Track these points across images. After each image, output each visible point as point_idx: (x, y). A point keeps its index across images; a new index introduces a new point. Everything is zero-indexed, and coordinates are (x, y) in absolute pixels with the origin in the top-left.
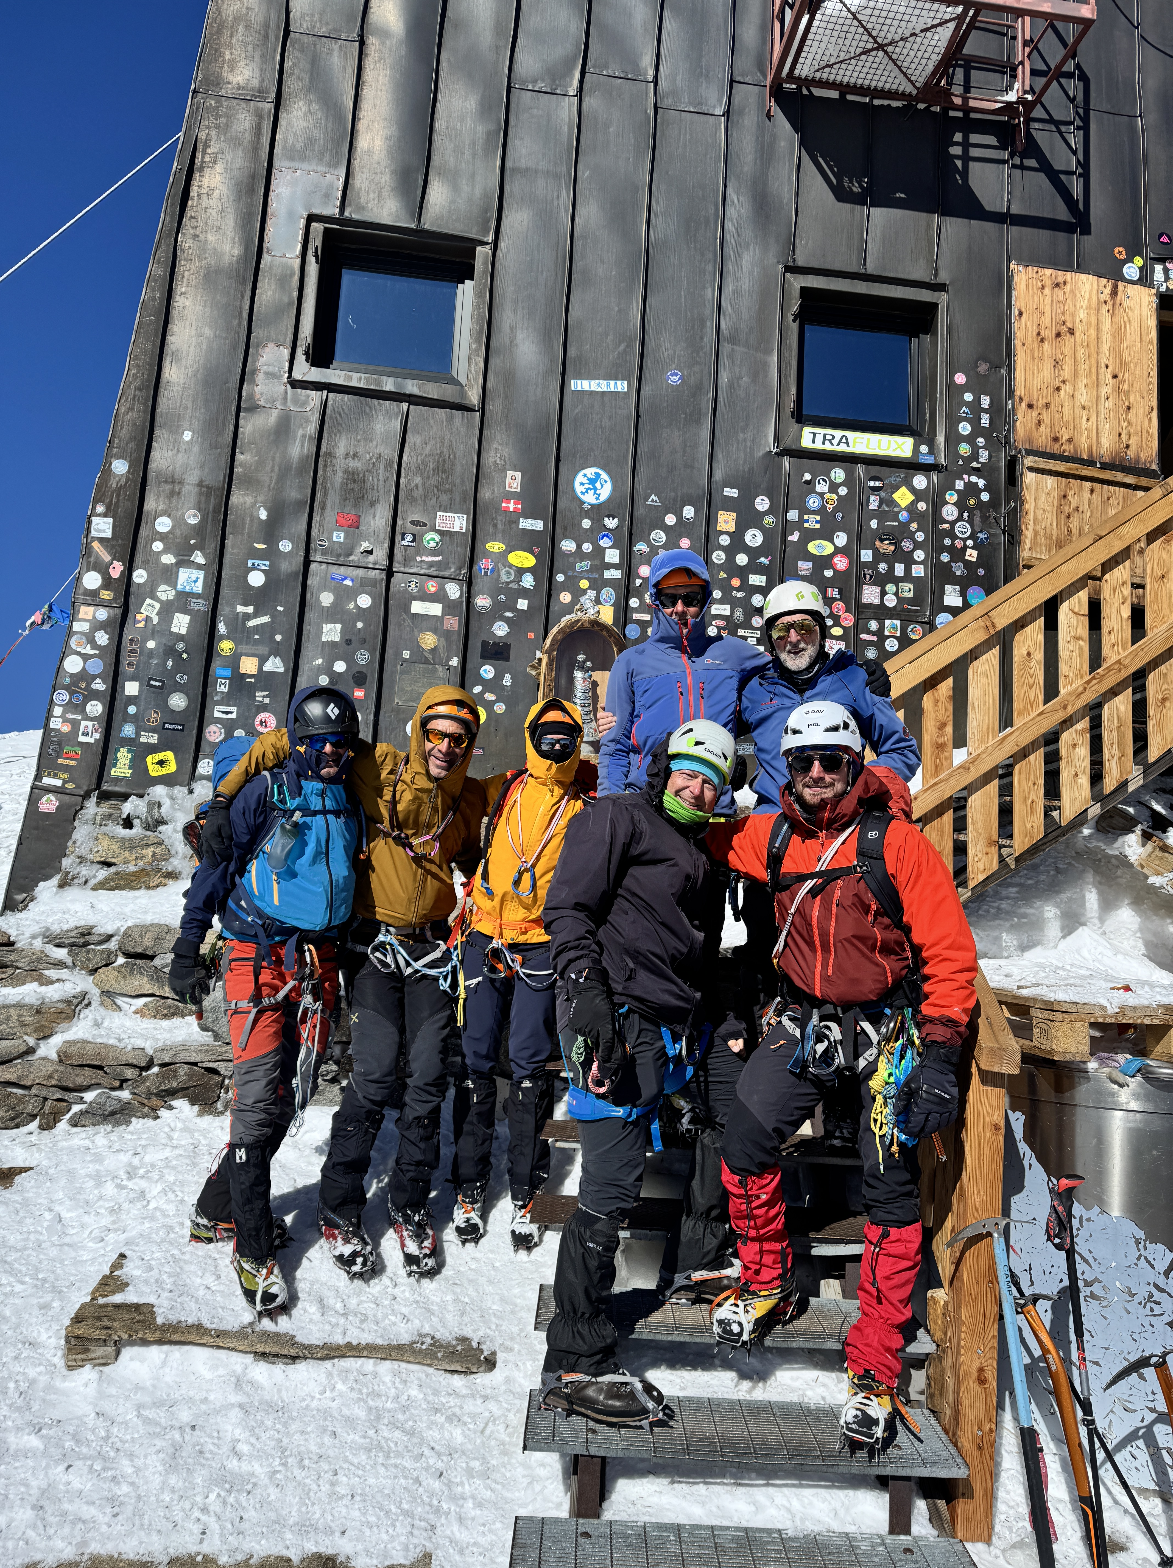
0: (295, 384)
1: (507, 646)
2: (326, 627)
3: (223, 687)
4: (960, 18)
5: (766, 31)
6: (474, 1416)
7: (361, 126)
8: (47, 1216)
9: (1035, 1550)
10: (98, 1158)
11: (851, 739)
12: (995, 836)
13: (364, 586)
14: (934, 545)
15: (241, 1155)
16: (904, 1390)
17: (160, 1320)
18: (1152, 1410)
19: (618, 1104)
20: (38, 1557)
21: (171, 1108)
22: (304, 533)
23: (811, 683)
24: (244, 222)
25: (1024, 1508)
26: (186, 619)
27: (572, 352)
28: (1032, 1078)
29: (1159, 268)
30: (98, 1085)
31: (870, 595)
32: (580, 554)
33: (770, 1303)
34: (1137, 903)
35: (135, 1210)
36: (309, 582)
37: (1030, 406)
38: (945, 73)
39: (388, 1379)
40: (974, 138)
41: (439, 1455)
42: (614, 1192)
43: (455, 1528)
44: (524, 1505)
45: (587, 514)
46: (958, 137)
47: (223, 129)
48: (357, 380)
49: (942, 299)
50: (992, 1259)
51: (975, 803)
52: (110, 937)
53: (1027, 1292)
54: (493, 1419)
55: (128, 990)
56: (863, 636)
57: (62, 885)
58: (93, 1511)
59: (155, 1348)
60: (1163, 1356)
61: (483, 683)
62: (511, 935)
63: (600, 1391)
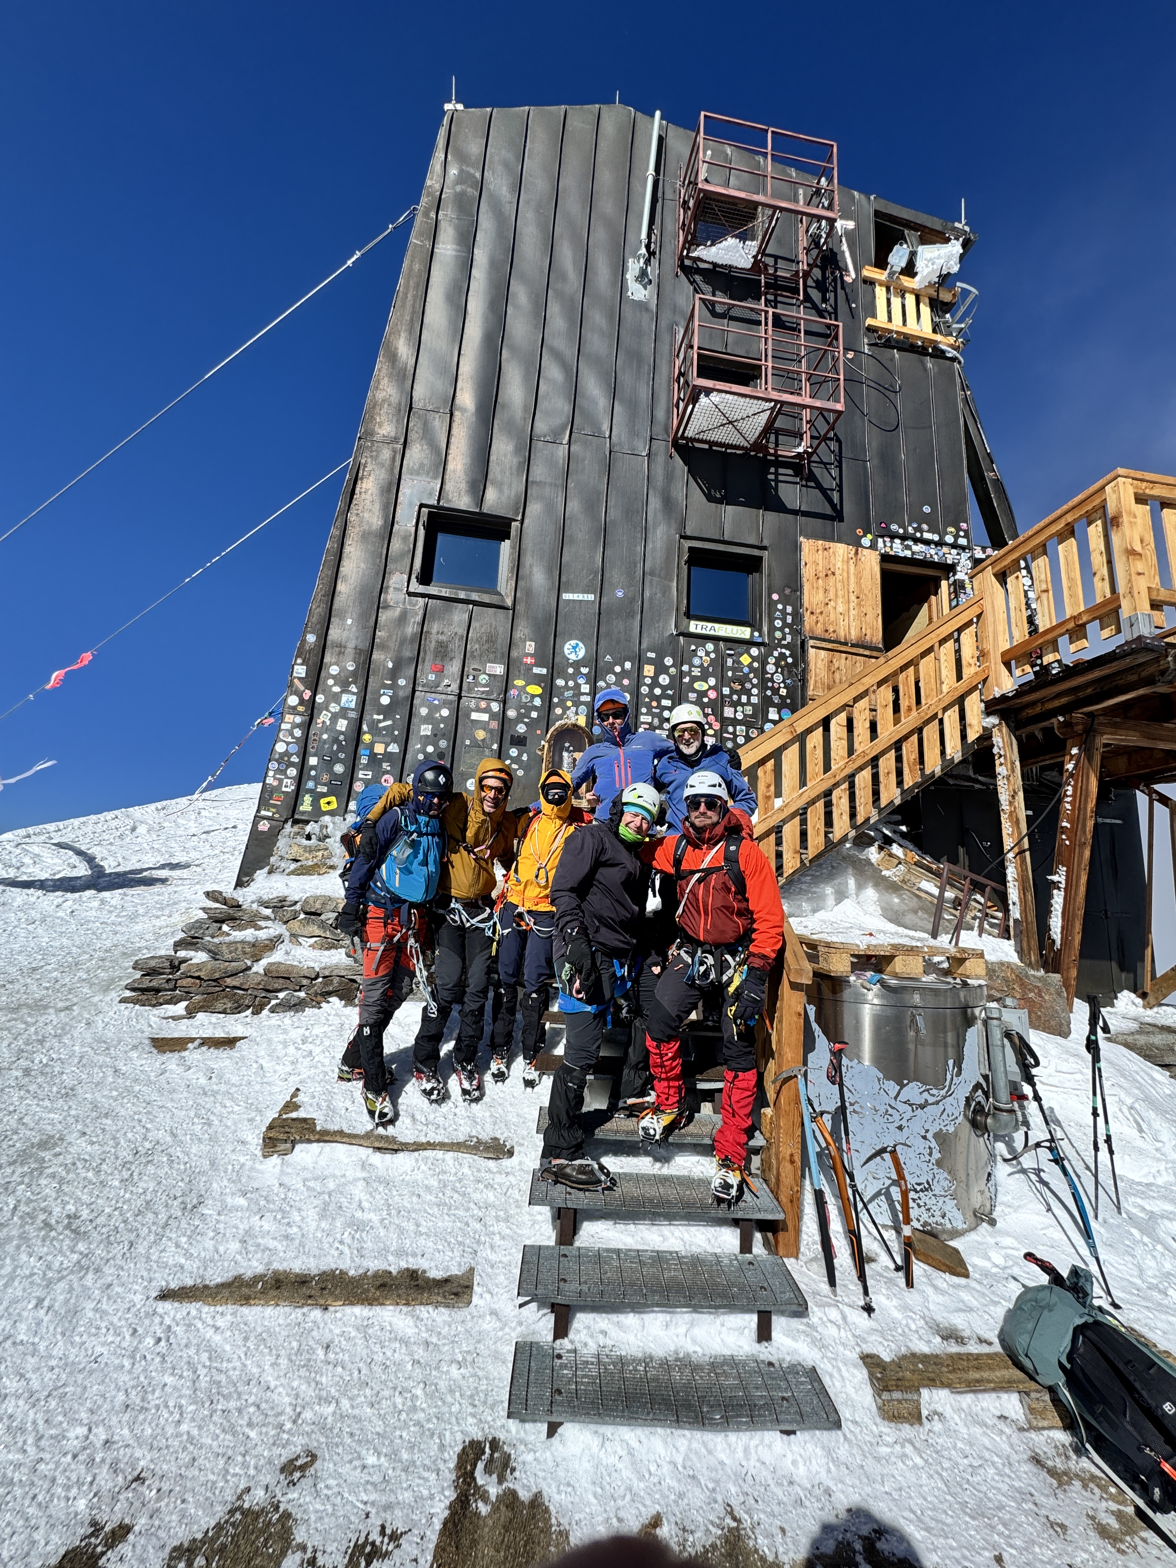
0: (410, 594)
1: (525, 738)
2: (423, 727)
3: (364, 760)
4: (773, 409)
5: (669, 413)
6: (500, 1185)
7: (450, 458)
8: (255, 1066)
9: (823, 1262)
10: (285, 1032)
11: (722, 792)
12: (798, 848)
13: (445, 704)
14: (763, 686)
15: (367, 1031)
17: (318, 1128)
18: (889, 1178)
19: (588, 1004)
20: (242, 1271)
21: (328, 1002)
22: (413, 675)
23: (698, 762)
24: (385, 507)
25: (817, 1238)
26: (346, 722)
27: (563, 579)
28: (819, 985)
29: (880, 540)
30: (287, 989)
31: (728, 712)
32: (566, 687)
33: (672, 1117)
34: (876, 885)
35: (306, 1062)
36: (414, 702)
37: (812, 613)
38: (765, 437)
39: (451, 1162)
40: (781, 471)
41: (480, 1208)
42: (584, 1054)
43: (489, 1251)
44: (529, 1238)
45: (571, 665)
46: (772, 470)
47: (375, 458)
48: (445, 592)
49: (765, 554)
50: (797, 1090)
51: (786, 829)
52: (296, 902)
53: (817, 1110)
54: (512, 1186)
55: (306, 933)
56: (725, 735)
57: (270, 872)
58: (275, 1243)
59: (315, 1145)
60: (895, 1146)
61: (511, 758)
62: (529, 905)
63: (574, 1169)
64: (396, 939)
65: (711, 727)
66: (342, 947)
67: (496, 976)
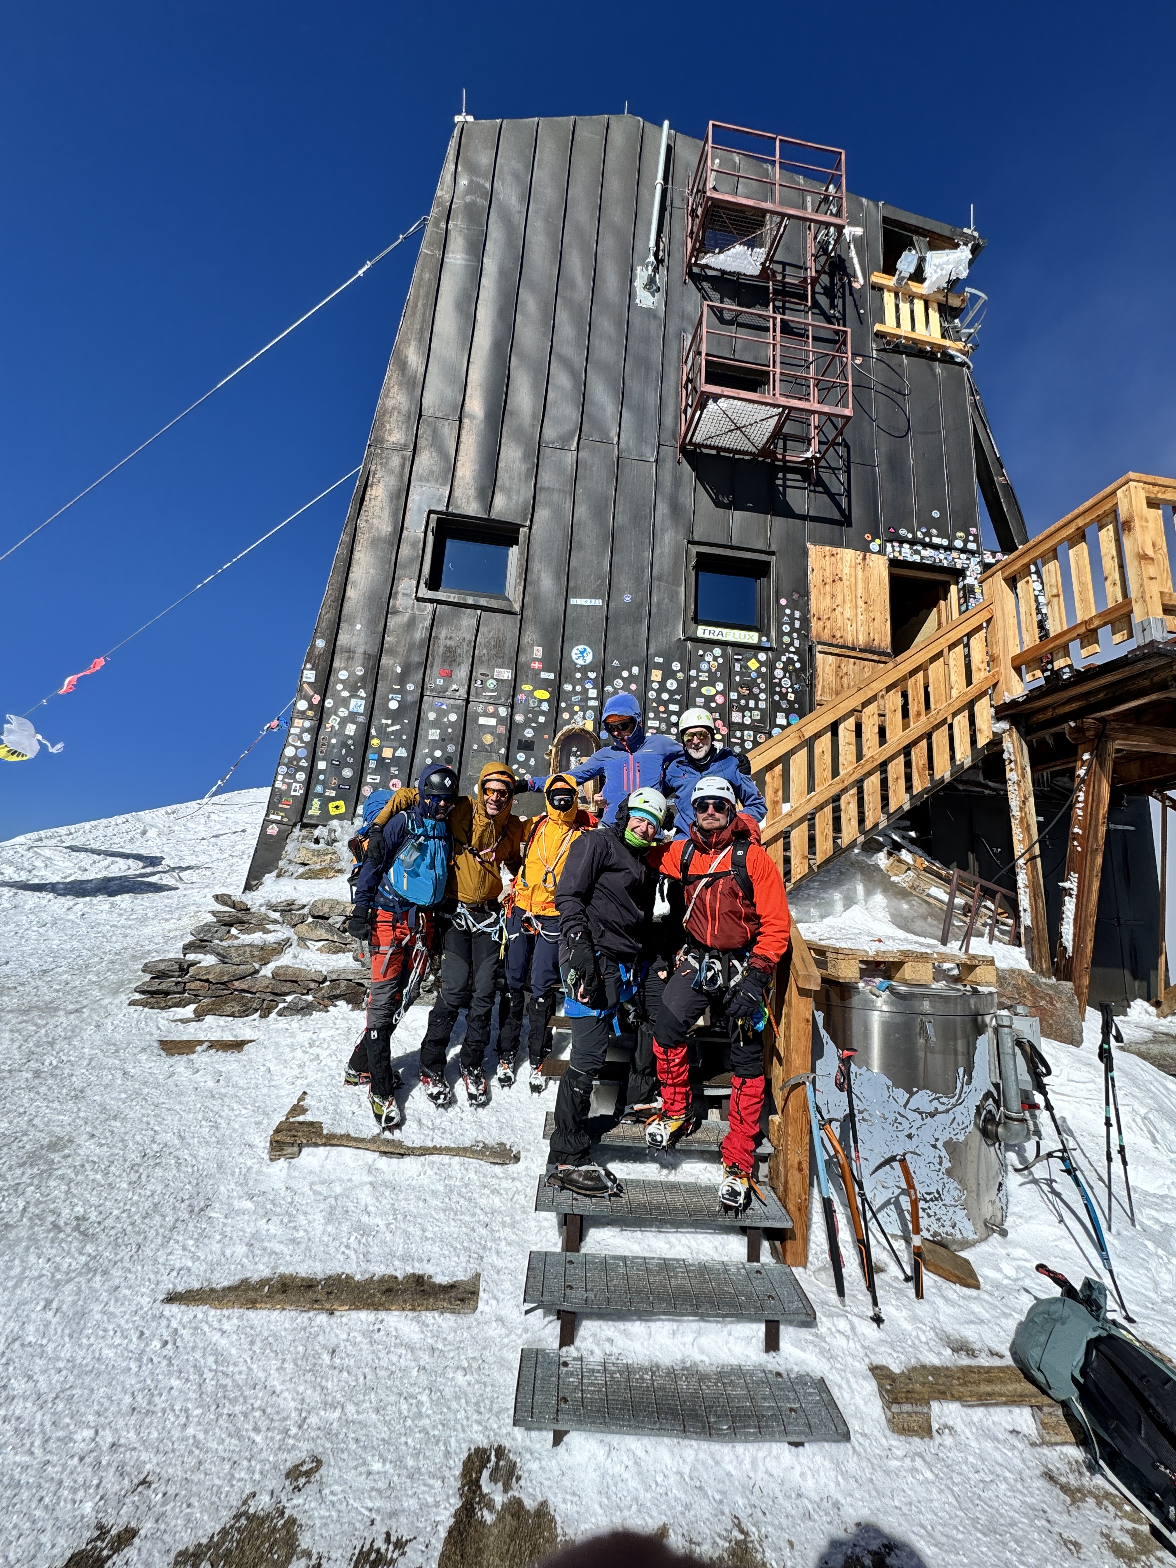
0: (419, 600)
1: (533, 743)
2: (431, 732)
3: (372, 765)
4: (780, 415)
5: (677, 419)
6: (506, 1190)
7: (459, 464)
8: (263, 1069)
9: (832, 1272)
10: (293, 1035)
12: (806, 853)
13: (453, 708)
14: (771, 691)
15: (374, 1034)
16: (755, 1175)
17: (325, 1132)
18: (899, 1187)
19: (593, 1009)
20: (249, 1275)
21: (336, 1006)
22: (421, 680)
23: (707, 766)
24: (394, 513)
25: (826, 1247)
26: (354, 727)
27: (571, 584)
28: (827, 991)
29: (889, 545)
30: (294, 992)
31: (736, 717)
32: (574, 692)
33: (680, 1123)
34: (885, 891)
35: (313, 1066)
36: (423, 707)
37: (819, 619)
38: (773, 442)
39: (457, 1167)
40: (789, 476)
41: (486, 1213)
42: (590, 1059)
43: (495, 1257)
44: (535, 1244)
45: (579, 670)
46: (780, 475)
47: (384, 465)
48: (454, 598)
49: (773, 560)
50: (806, 1097)
51: (794, 834)
52: (304, 906)
53: (826, 1117)
54: (518, 1192)
55: (313, 937)
56: (733, 740)
57: (278, 876)
58: (282, 1247)
59: (321, 1148)
60: (904, 1155)
61: (519, 763)
62: (536, 910)
63: (580, 1175)
64: (404, 943)
66: (349, 951)
67: (503, 981)
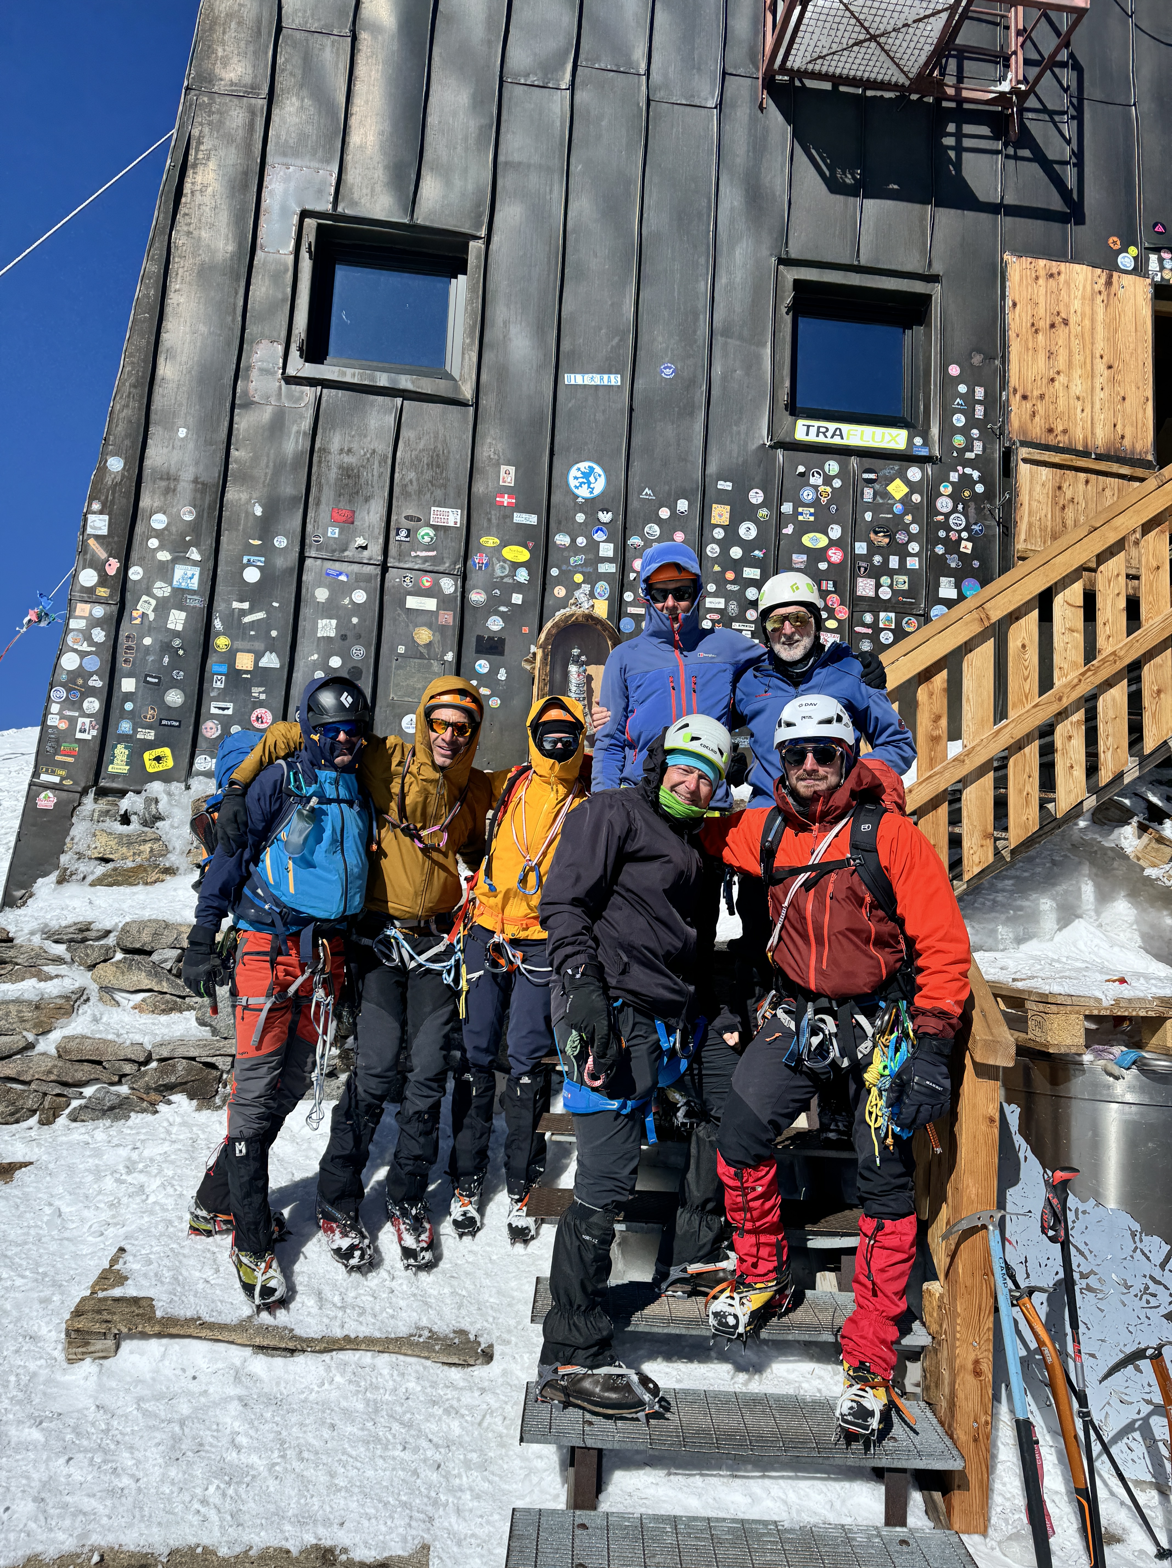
0: (290, 380)
1: (502, 641)
2: (322, 623)
3: (219, 684)
4: (953, 8)
5: (758, 25)
6: (471, 1408)
7: (353, 121)
8: (48, 1210)
9: (1031, 1542)
10: (98, 1153)
11: (845, 732)
12: (990, 828)
13: (359, 581)
14: (929, 538)
15: (241, 1148)
17: (159, 1314)
18: (1149, 1402)
19: (612, 1097)
20: (39, 1548)
21: (169, 1103)
22: (299, 529)
23: (806, 677)
24: (238, 219)
25: (1021, 1501)
26: (183, 615)
27: (565, 346)
28: (1027, 1071)
29: (1153, 257)
30: (97, 1080)
31: (865, 587)
32: (573, 548)
33: (765, 1296)
34: (1133, 895)
35: (135, 1204)
36: (304, 578)
37: (1025, 397)
38: (938, 63)
39: (385, 1372)
40: (968, 129)
41: (437, 1446)
42: (610, 1185)
43: (453, 1519)
44: (522, 1497)
45: (581, 508)
46: (951, 128)
47: (217, 127)
48: (351, 376)
49: (936, 290)
50: (988, 1251)
51: (970, 795)
52: (109, 932)
53: (1023, 1284)
54: (490, 1411)
55: (127, 985)
56: (858, 629)
57: (60, 881)
58: (93, 1503)
59: (154, 1342)
60: (1159, 1348)
61: (480, 675)
62: (512, 931)
63: (597, 1383)
64: (292, 990)
65: (832, 616)
66: (190, 1008)
67: (458, 1054)
